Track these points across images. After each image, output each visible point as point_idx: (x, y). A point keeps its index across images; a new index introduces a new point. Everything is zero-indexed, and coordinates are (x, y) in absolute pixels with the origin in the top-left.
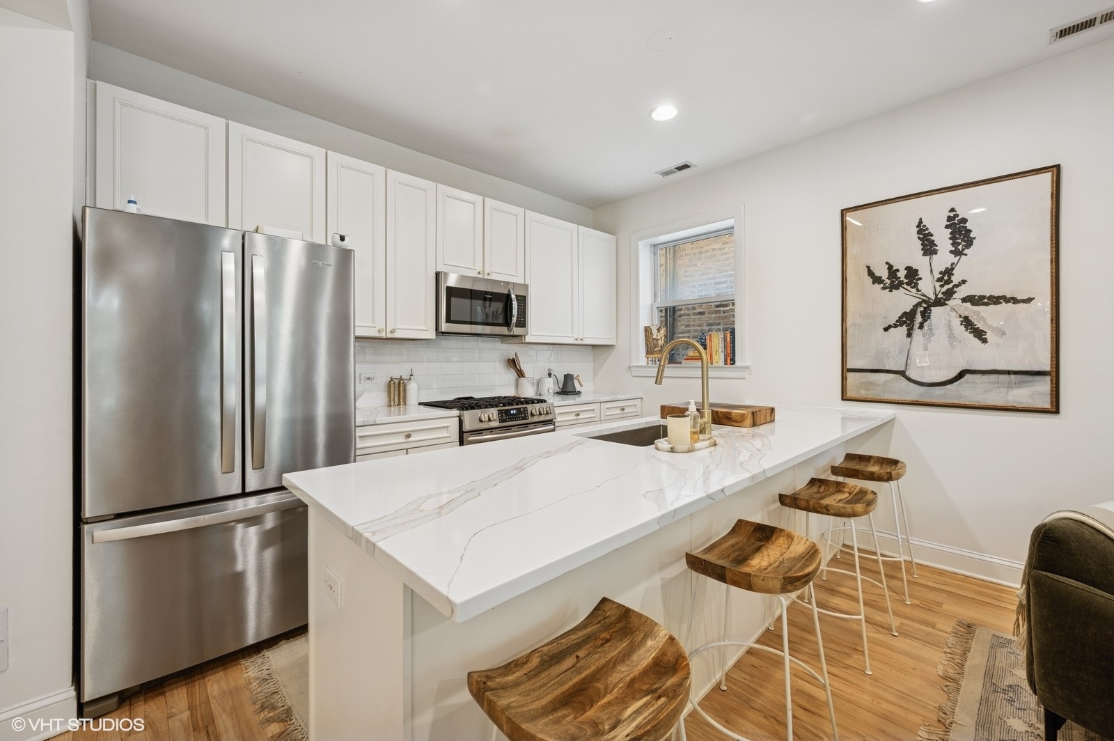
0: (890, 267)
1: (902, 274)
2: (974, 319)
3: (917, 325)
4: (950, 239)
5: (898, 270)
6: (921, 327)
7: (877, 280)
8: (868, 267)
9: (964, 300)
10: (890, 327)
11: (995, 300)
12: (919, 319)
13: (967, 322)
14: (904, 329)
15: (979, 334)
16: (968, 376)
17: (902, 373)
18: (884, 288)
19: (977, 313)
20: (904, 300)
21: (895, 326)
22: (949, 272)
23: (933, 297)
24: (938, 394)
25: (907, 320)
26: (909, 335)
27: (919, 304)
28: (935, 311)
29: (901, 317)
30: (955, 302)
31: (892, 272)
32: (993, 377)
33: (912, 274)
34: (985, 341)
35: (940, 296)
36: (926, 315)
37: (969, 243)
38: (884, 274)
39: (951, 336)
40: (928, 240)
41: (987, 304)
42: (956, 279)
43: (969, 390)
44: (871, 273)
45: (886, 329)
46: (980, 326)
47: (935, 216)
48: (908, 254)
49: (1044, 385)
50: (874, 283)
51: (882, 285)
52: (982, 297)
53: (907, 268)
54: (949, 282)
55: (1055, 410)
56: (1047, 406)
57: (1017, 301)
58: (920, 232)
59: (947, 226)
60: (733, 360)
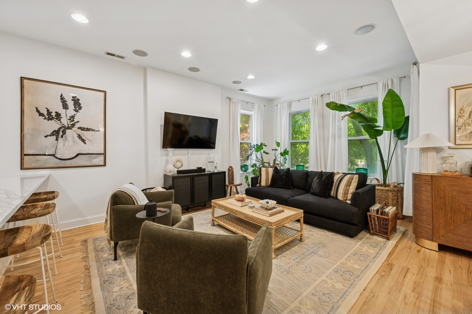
0: (48, 110)
1: (54, 114)
2: (82, 135)
3: (60, 136)
4: (74, 105)
5: (52, 112)
6: (62, 137)
7: (41, 114)
8: (37, 108)
9: (79, 128)
10: (48, 136)
11: (88, 130)
12: (61, 133)
13: (79, 136)
14: (55, 137)
15: (83, 141)
16: (80, 156)
17: (53, 155)
18: (45, 119)
19: (83, 133)
20: (54, 125)
21: (50, 136)
22: (73, 117)
23: (67, 126)
24: (68, 163)
25: (56, 133)
26: (57, 140)
27: (60, 128)
28: (68, 131)
29: (53, 132)
30: (75, 128)
31: (49, 113)
32: (88, 156)
33: (58, 115)
34: (85, 143)
35: (70, 125)
36: (64, 133)
37: (80, 108)
38: (45, 113)
39: (74, 141)
40: (65, 103)
41: (86, 131)
42: (76, 120)
43: (80, 161)
44: (38, 111)
45: (46, 137)
46: (84, 138)
47: (69, 94)
48: (56, 107)
49: (101, 158)
50: (39, 115)
51: (44, 117)
52: (84, 128)
53: (56, 112)
54: (73, 121)
55: (105, 165)
56: (103, 164)
57: (93, 130)
58: (61, 99)
59: (72, 100)
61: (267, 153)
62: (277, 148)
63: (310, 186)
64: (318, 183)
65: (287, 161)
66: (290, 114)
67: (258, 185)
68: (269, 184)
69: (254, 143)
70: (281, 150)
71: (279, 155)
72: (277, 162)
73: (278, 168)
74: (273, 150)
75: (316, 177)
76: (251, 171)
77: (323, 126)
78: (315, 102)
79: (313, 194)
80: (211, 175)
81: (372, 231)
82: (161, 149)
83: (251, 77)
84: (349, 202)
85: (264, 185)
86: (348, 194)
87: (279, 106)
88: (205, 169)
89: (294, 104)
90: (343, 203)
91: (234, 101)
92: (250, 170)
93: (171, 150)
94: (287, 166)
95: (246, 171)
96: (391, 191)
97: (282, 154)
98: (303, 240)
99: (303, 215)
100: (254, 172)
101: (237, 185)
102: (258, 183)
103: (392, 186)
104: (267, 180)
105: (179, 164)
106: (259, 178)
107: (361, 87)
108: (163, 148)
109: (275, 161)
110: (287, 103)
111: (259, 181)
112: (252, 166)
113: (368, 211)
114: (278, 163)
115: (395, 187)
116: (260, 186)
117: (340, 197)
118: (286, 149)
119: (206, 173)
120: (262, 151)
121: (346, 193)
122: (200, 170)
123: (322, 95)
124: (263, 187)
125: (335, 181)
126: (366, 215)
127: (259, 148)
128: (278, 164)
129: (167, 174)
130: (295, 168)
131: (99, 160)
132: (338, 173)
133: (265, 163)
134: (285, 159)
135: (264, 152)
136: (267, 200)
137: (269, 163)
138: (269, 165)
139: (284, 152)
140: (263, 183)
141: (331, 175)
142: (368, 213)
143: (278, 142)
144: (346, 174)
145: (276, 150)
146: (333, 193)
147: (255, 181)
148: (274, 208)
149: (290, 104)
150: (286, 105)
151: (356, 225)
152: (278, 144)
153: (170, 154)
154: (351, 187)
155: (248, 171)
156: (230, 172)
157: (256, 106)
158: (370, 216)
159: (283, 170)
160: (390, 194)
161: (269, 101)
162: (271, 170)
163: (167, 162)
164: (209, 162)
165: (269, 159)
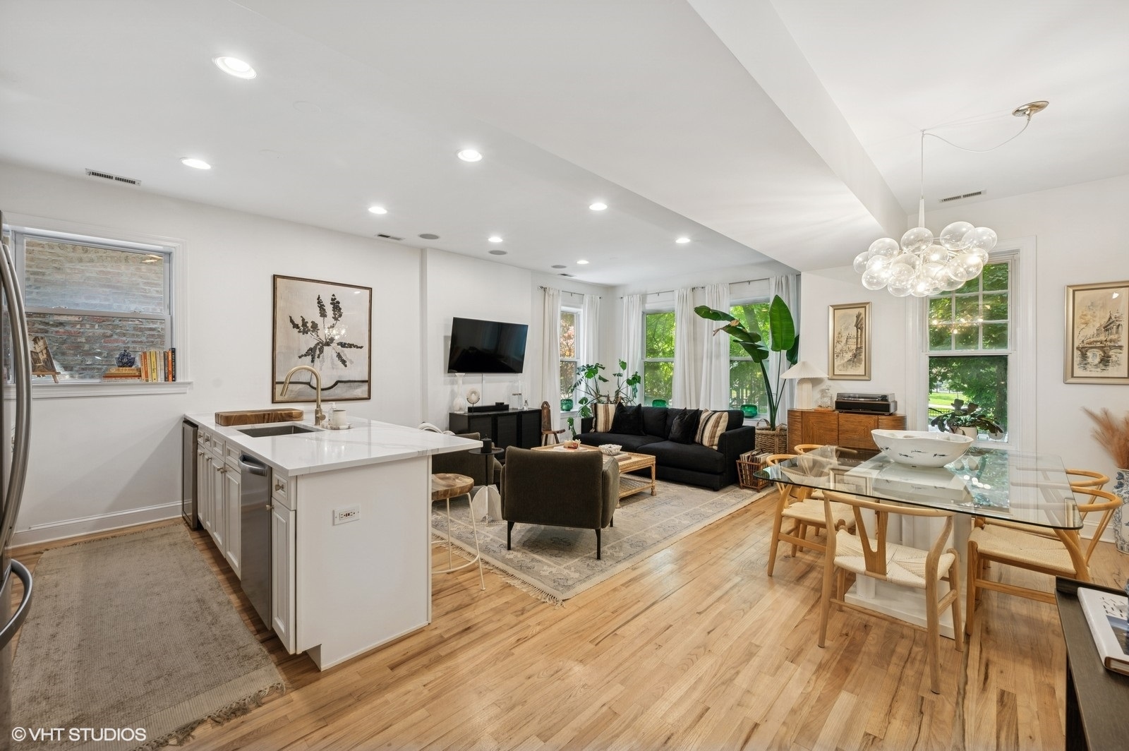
0: (303, 320)
1: (309, 325)
2: (342, 354)
3: (316, 356)
4: (332, 310)
5: (307, 322)
6: (319, 357)
7: (296, 326)
8: (291, 317)
9: (338, 344)
10: (302, 356)
11: (351, 346)
12: (318, 352)
13: (339, 356)
14: (309, 358)
15: (344, 362)
16: (339, 384)
17: (309, 384)
18: (299, 332)
19: (343, 351)
20: (310, 341)
21: (305, 355)
22: (332, 328)
23: (325, 341)
24: (325, 395)
25: (311, 352)
26: (313, 361)
27: (318, 344)
28: (326, 348)
29: (308, 350)
30: (333, 345)
31: (305, 324)
32: (349, 384)
33: (315, 326)
34: (346, 366)
35: (328, 340)
36: (321, 351)
37: (340, 316)
38: (300, 325)
39: (333, 363)
40: (323, 309)
41: (347, 347)
43: (339, 391)
44: (292, 321)
45: (300, 357)
46: (344, 358)
47: (326, 294)
48: (313, 315)
49: (364, 387)
50: (294, 327)
51: (298, 330)
52: (345, 344)
53: (313, 322)
55: (369, 398)
56: (366, 396)
57: (358, 347)
58: (319, 303)
59: (331, 303)
60: (174, 377)
61: (605, 381)
62: (622, 371)
63: (670, 430)
64: (679, 424)
65: (637, 394)
66: (643, 313)
67: (593, 430)
68: (610, 428)
69: (583, 362)
70: (628, 374)
71: (625, 383)
72: (621, 395)
73: (624, 404)
74: (615, 375)
75: (677, 417)
76: (578, 410)
77: (694, 338)
78: (683, 299)
79: (673, 440)
80: (520, 414)
81: (741, 484)
82: (445, 373)
83: (582, 262)
84: (716, 448)
85: (602, 431)
86: (714, 437)
87: (625, 299)
88: (508, 406)
89: (649, 298)
90: (709, 449)
91: (551, 292)
92: (577, 408)
93: (461, 376)
94: (636, 402)
95: (568, 410)
96: (777, 436)
97: (629, 382)
98: (654, 494)
99: (655, 462)
100: (584, 410)
101: (558, 432)
102: (592, 428)
103: (778, 429)
104: (606, 422)
105: (474, 398)
106: (594, 420)
107: (749, 282)
108: (448, 372)
109: (617, 392)
110: (638, 296)
111: (594, 424)
112: (581, 402)
113: (739, 458)
114: (624, 396)
115: (781, 430)
116: (596, 431)
117: (706, 442)
118: (637, 372)
119: (510, 411)
120: (597, 376)
121: (712, 437)
122: (501, 407)
123: (693, 289)
124: (600, 433)
125: (701, 421)
126: (736, 463)
127: (591, 371)
128: (622, 399)
129: (456, 412)
130: (650, 405)
131: (361, 391)
132: (707, 411)
133: (602, 396)
134: (635, 390)
135: (600, 378)
136: (609, 445)
137: (608, 397)
138: (608, 399)
139: (634, 378)
140: (601, 428)
141: (697, 413)
142: (738, 461)
143: (623, 362)
144: (715, 412)
145: (620, 375)
146: (697, 438)
147: (588, 423)
148: (618, 454)
149: (643, 298)
150: (636, 299)
151: (720, 474)
152: (624, 365)
153: (460, 382)
154: (719, 429)
155: (571, 410)
156: (546, 410)
157: (587, 299)
158: (740, 464)
159: (631, 407)
160: (777, 440)
161: (609, 291)
162: (612, 408)
163: (453, 395)
164: (515, 395)
165: (608, 389)
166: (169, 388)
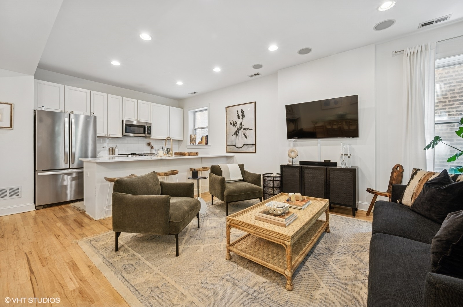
3: (237, 135)
4: (242, 116)
8: (230, 121)
9: (244, 129)
10: (233, 135)
11: (248, 129)
12: (237, 133)
13: (244, 134)
14: (235, 135)
15: (246, 136)
16: (244, 146)
17: (235, 145)
18: (232, 126)
19: (245, 132)
20: (235, 129)
22: (241, 123)
23: (239, 128)
24: (240, 150)
26: (236, 137)
27: (237, 130)
28: (240, 131)
29: (235, 133)
30: (242, 129)
31: (233, 122)
32: (248, 146)
34: (246, 138)
37: (244, 117)
38: (232, 123)
39: (242, 137)
40: (238, 116)
41: (247, 130)
42: (242, 125)
43: (245, 149)
44: (230, 123)
45: (233, 136)
46: (246, 135)
47: (240, 109)
48: (236, 119)
49: (254, 147)
52: (246, 129)
53: (236, 122)
54: (241, 125)
55: (255, 152)
56: (254, 151)
57: (250, 130)
58: (237, 114)
59: (241, 113)
60: (207, 144)
67: (399, 201)
85: (409, 204)
88: (335, 163)
102: (400, 198)
108: (288, 138)
116: (401, 203)
119: (335, 167)
131: (252, 149)
156: (395, 174)
166: (206, 147)
